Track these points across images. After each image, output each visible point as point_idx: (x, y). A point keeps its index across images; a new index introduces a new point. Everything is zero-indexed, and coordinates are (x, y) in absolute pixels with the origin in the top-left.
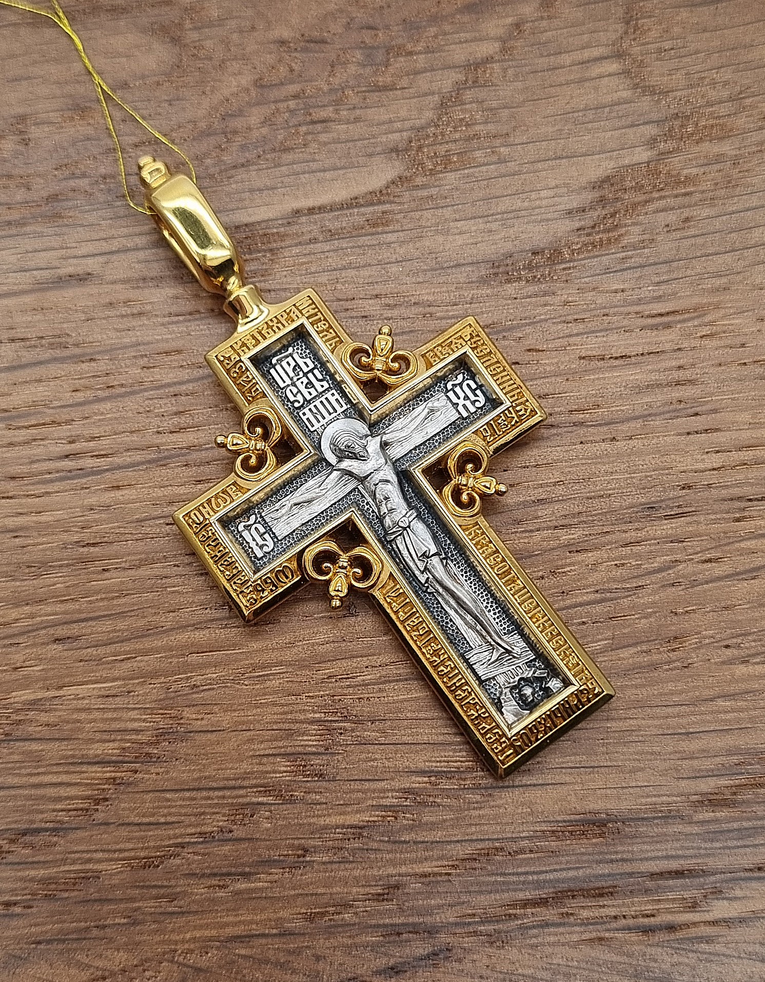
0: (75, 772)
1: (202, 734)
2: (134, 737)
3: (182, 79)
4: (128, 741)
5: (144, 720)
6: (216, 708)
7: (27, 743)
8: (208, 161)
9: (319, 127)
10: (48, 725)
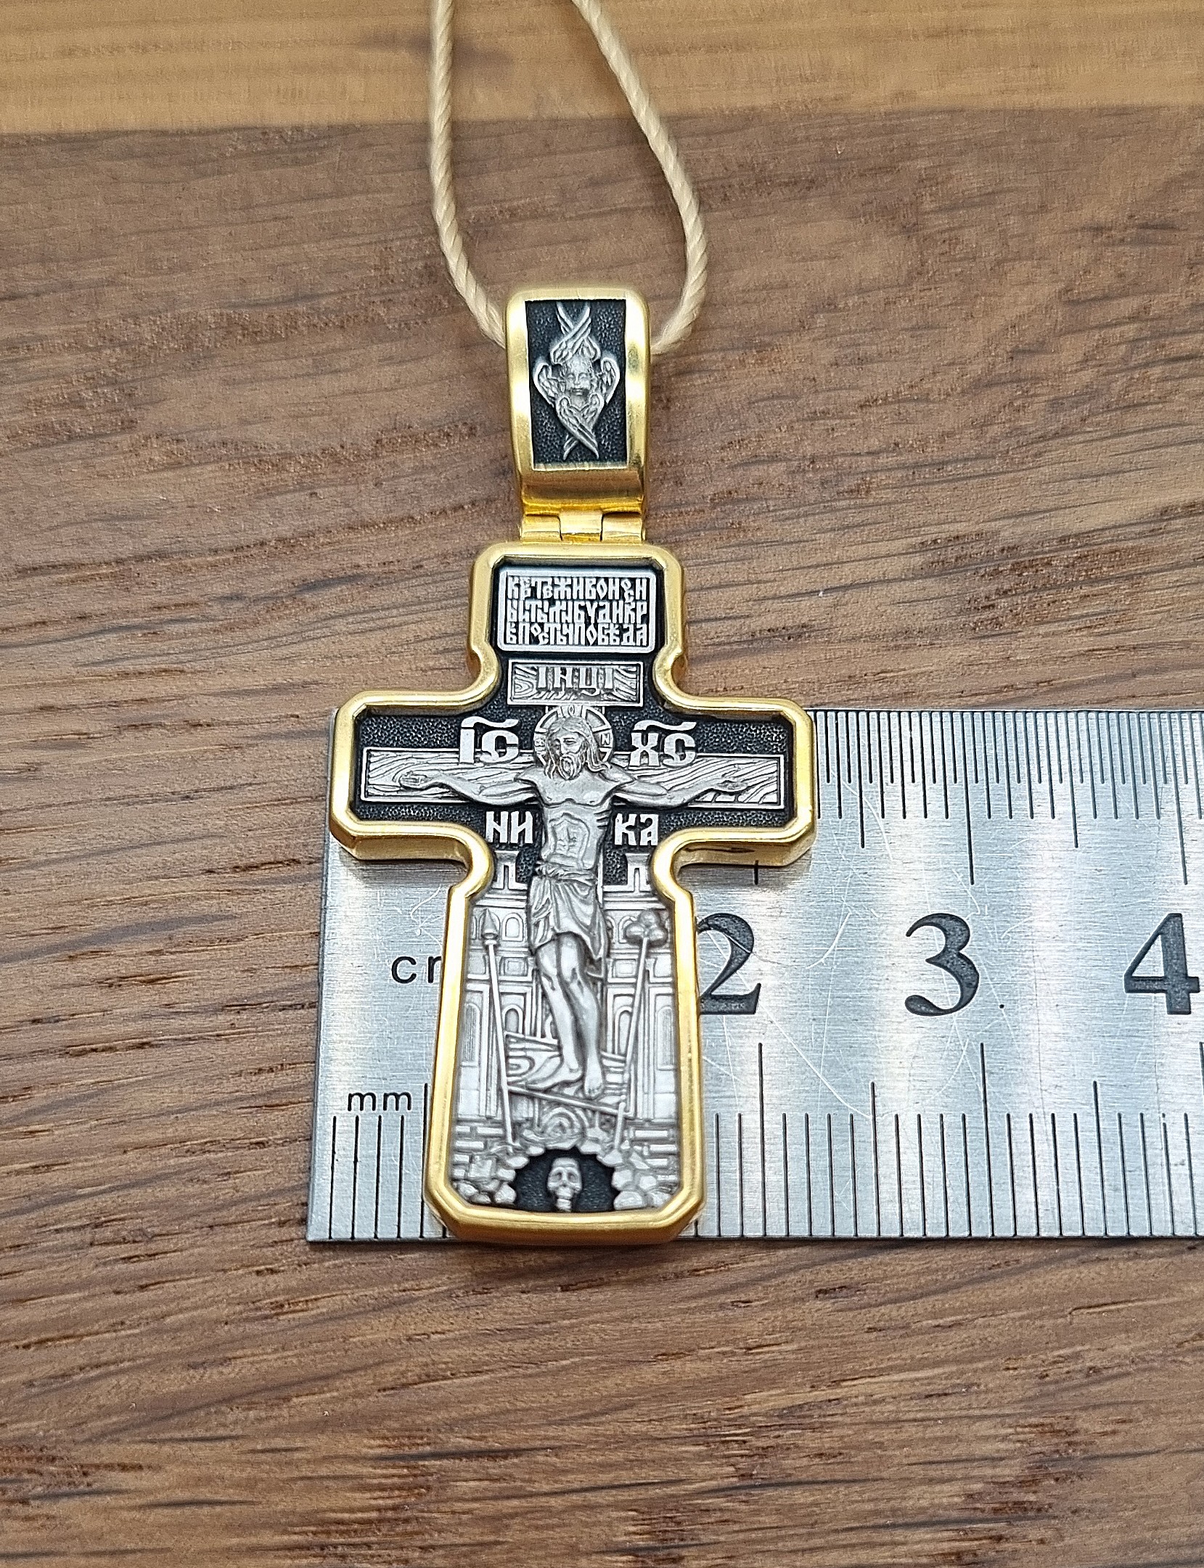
0: (883, 1545)
1: (1117, 1462)
2: (989, 1472)
3: (928, 294)
4: (981, 1479)
5: (1005, 1438)
6: (1137, 1412)
7: (785, 1492)
8: (995, 430)
9: (1183, 368)
10: (821, 1455)
